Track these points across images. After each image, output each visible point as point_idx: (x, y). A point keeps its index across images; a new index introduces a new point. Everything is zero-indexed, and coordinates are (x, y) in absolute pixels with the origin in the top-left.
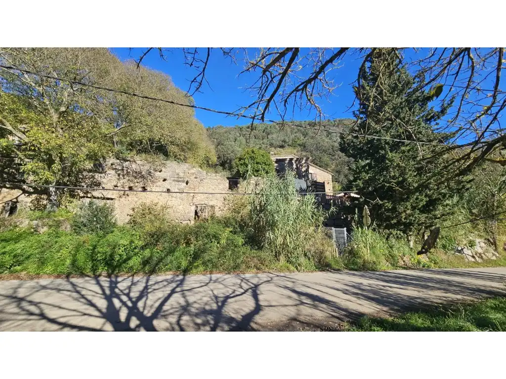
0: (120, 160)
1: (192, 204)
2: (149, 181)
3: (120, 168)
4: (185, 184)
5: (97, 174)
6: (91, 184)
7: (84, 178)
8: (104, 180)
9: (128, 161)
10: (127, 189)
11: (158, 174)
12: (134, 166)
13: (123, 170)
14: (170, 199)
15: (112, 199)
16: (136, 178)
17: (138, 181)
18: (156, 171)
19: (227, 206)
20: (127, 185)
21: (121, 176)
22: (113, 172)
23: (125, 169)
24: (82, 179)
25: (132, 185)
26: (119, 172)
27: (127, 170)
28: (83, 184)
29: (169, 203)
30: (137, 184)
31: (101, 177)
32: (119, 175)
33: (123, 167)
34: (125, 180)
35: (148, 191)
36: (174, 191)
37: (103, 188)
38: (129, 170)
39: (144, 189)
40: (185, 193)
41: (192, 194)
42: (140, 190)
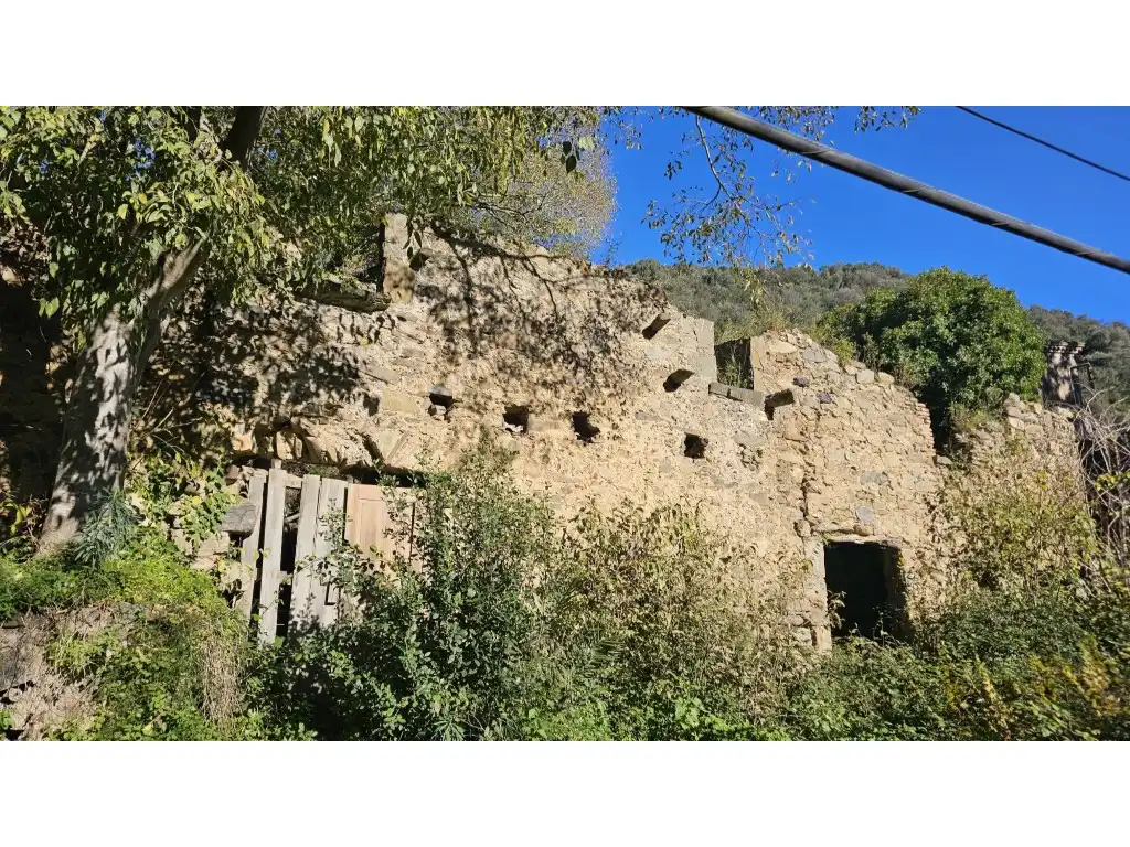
0: (452, 243)
1: (806, 530)
2: (600, 380)
3: (454, 290)
4: (764, 418)
5: (335, 311)
6: (301, 375)
7: (257, 326)
9: (491, 251)
10: (496, 419)
11: (635, 343)
12: (523, 286)
13: (468, 301)
14: (710, 494)
16: (532, 352)
17: (550, 378)
18: (625, 327)
19: (945, 548)
20: (498, 397)
22: (418, 309)
23: (479, 298)
24: (245, 333)
25: (520, 399)
26: (451, 314)
27: (489, 306)
28: (248, 368)
29: (708, 518)
30: (545, 395)
31: (355, 331)
32: (449, 331)
33: (469, 283)
34: (483, 367)
35: (603, 442)
36: (723, 449)
37: (372, 405)
38: (501, 309)
39: (584, 429)
40: (768, 466)
41: (798, 474)
42: (566, 429)
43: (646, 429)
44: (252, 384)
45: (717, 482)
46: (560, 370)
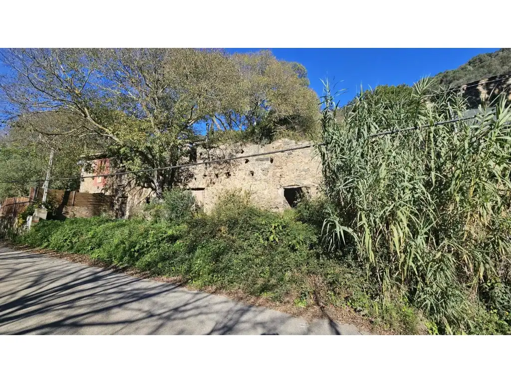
0: (206, 149)
1: (279, 187)
2: (232, 165)
3: (207, 157)
4: (270, 163)
5: (191, 166)
6: (187, 177)
8: (196, 171)
9: (212, 148)
10: (213, 177)
12: (218, 152)
13: (209, 158)
14: (254, 183)
15: (203, 189)
16: (220, 164)
17: (222, 167)
18: (238, 152)
20: (213, 173)
21: (208, 165)
22: (201, 162)
23: (210, 157)
25: (217, 172)
26: (206, 161)
27: (212, 158)
28: (182, 177)
29: (253, 188)
30: (221, 171)
31: (193, 168)
32: (206, 164)
33: (209, 155)
34: (211, 168)
35: (232, 177)
36: (258, 173)
37: (195, 179)
38: (214, 157)
39: (228, 175)
40: (270, 173)
41: (278, 174)
42: (225, 176)
43: (240, 172)
44: (182, 180)
45: (256, 180)
46: (224, 165)
